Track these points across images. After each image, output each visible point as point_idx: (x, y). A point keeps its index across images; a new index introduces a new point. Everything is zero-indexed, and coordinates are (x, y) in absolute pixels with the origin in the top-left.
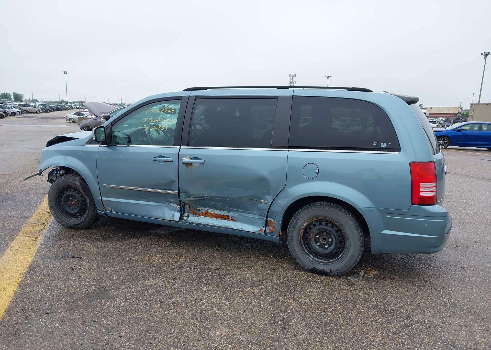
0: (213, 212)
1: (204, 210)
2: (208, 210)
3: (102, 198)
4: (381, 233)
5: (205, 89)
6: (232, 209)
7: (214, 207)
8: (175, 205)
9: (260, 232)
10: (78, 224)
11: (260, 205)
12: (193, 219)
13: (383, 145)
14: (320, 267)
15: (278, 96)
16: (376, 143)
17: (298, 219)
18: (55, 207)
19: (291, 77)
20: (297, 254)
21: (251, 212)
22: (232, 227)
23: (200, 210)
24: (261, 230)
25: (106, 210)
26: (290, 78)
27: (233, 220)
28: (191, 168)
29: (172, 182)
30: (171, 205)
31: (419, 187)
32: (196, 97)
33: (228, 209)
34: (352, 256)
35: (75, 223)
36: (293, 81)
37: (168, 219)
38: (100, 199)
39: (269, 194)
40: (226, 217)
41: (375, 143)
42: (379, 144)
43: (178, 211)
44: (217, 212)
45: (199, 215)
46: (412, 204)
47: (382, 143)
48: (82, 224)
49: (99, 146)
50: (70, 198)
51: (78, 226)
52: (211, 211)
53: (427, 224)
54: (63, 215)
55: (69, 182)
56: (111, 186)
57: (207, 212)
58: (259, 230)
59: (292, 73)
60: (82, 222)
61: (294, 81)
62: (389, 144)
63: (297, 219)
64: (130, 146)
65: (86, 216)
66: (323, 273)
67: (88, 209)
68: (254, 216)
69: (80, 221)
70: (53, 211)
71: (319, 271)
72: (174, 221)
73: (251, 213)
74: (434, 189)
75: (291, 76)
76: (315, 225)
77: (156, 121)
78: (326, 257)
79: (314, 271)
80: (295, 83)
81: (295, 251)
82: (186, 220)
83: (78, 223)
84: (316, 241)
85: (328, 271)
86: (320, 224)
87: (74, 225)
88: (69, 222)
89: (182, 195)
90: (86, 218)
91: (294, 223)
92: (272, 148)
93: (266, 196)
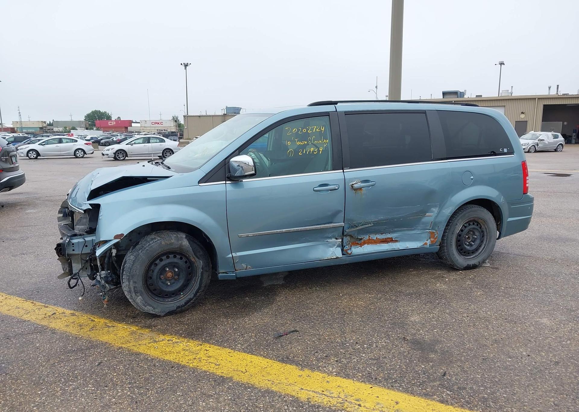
0: (375, 238)
1: (366, 237)
2: (369, 237)
3: (233, 254)
4: (507, 221)
5: (335, 103)
6: (395, 229)
7: (376, 232)
8: (334, 240)
9: (425, 246)
10: (184, 304)
11: (425, 219)
12: (357, 250)
13: (505, 150)
14: (472, 262)
15: (425, 111)
16: (501, 149)
18: (143, 290)
20: (455, 257)
21: (415, 228)
22: (399, 248)
23: (361, 239)
24: (426, 244)
25: (236, 270)
27: (396, 241)
28: (360, 193)
29: (337, 213)
30: (329, 241)
32: (345, 112)
33: (392, 230)
35: (179, 305)
37: (328, 258)
38: (232, 256)
39: (435, 206)
40: (389, 240)
42: (503, 150)
43: (338, 246)
44: (380, 237)
45: (362, 245)
46: (524, 194)
48: (189, 303)
50: (167, 269)
51: (183, 308)
52: (374, 237)
55: (171, 244)
56: (250, 234)
57: (369, 239)
58: (424, 244)
60: (191, 299)
62: (509, 148)
65: (196, 288)
66: (474, 267)
67: (200, 278)
68: (417, 232)
69: (187, 299)
70: (140, 297)
72: (336, 258)
73: (414, 230)
76: (466, 227)
77: (304, 143)
78: (473, 253)
79: (469, 268)
81: (453, 255)
82: (350, 254)
83: (183, 302)
86: (470, 225)
87: (177, 307)
88: (167, 306)
89: (347, 226)
90: (197, 292)
92: (433, 161)
93: (432, 209)
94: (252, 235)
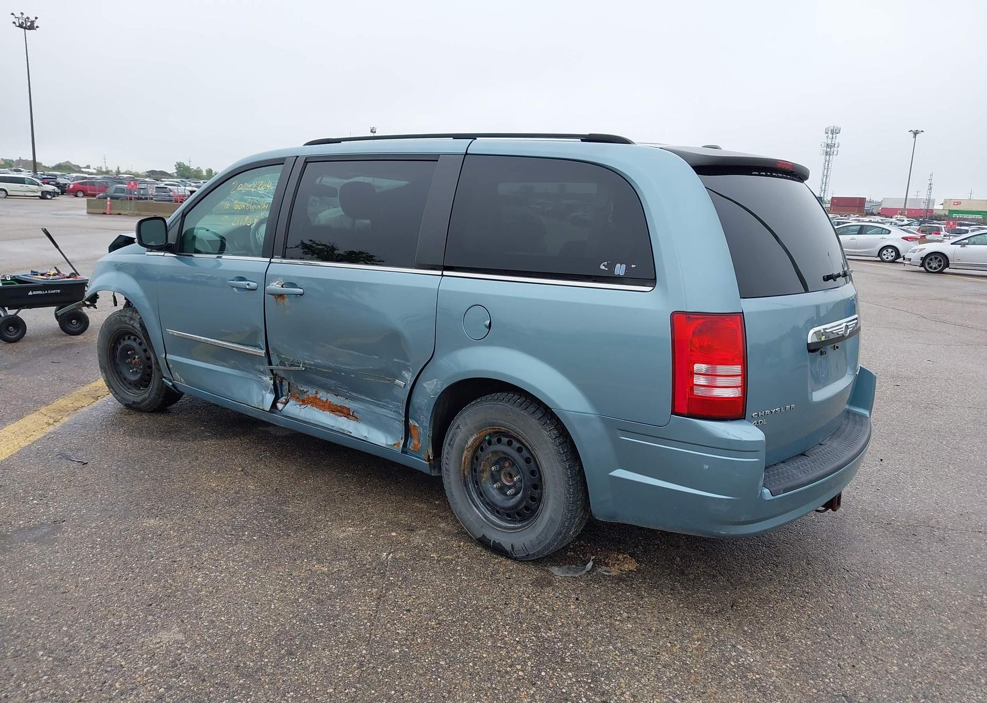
0: (325, 399)
1: (311, 392)
2: (317, 393)
3: (167, 355)
4: (610, 474)
5: (338, 141)
6: (354, 394)
7: (328, 389)
8: (267, 378)
9: (395, 448)
11: (395, 391)
12: (294, 409)
13: (620, 270)
14: (495, 536)
16: (605, 263)
17: (458, 427)
18: (108, 368)
19: (829, 135)
21: (384, 403)
22: (351, 433)
23: (304, 392)
24: (398, 444)
25: (173, 380)
26: (827, 137)
27: (356, 419)
28: (282, 305)
29: (257, 331)
30: (261, 377)
31: (692, 374)
33: (348, 394)
34: (552, 520)
35: (135, 400)
36: (833, 142)
37: (255, 405)
38: (164, 356)
39: (408, 369)
40: (345, 411)
41: (604, 265)
42: (611, 267)
43: (271, 392)
44: (332, 399)
45: (304, 402)
46: (673, 413)
47: (618, 265)
48: (144, 404)
49: (164, 256)
50: (129, 353)
52: (323, 395)
53: (707, 464)
54: (119, 383)
55: (125, 322)
56: (175, 333)
57: (316, 397)
58: (395, 445)
59: (831, 125)
60: (146, 399)
61: (836, 141)
62: (633, 266)
63: (456, 426)
64: (224, 257)
65: (151, 388)
66: (497, 550)
67: (154, 375)
68: (388, 413)
69: (144, 396)
71: (491, 544)
72: (263, 410)
73: (384, 407)
74: (738, 381)
75: (830, 132)
76: (490, 443)
78: (508, 515)
79: (484, 542)
80: (838, 146)
81: (453, 496)
82: (281, 411)
83: (139, 399)
84: (495, 478)
85: (508, 548)
86: (499, 441)
87: (134, 403)
88: (128, 396)
89: (274, 359)
90: (151, 392)
91: (450, 435)
92: (416, 268)
93: (403, 372)
94: (176, 335)
